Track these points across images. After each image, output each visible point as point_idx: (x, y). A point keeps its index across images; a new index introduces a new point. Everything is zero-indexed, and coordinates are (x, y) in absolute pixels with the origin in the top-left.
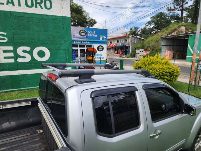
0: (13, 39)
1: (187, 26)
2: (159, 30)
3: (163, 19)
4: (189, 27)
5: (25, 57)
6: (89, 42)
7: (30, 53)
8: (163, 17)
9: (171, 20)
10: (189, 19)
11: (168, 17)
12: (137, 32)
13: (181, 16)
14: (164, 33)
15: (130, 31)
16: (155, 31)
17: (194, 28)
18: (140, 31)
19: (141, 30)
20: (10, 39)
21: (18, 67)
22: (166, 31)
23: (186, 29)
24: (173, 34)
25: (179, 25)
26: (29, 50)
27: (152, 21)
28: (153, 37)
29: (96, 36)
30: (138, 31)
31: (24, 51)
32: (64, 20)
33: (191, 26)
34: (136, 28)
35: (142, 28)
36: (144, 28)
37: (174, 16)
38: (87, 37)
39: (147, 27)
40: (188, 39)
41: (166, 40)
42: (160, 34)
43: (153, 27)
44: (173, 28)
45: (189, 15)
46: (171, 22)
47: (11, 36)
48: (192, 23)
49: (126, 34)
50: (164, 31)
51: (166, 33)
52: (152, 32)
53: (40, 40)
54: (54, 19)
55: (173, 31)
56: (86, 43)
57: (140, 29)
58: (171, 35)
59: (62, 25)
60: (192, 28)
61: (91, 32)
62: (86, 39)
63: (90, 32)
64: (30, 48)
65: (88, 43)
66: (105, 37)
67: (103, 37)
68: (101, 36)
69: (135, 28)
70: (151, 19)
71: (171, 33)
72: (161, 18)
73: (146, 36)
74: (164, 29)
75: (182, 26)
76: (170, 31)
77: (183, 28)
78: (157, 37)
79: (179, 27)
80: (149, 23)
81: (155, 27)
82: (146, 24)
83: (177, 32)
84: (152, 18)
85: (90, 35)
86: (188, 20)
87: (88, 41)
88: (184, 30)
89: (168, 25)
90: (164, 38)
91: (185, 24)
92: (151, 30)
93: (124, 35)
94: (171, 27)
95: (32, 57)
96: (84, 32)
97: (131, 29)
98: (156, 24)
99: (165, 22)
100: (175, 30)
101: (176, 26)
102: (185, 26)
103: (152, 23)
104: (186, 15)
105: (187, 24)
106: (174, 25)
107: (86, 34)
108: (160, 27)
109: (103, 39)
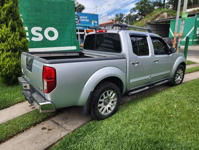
0: (28, 20)
1: (169, 12)
2: (143, 17)
3: (147, 5)
4: (171, 13)
5: (38, 37)
6: (82, 26)
7: (42, 33)
8: (147, 3)
9: (155, 6)
10: (171, 6)
11: (152, 3)
12: (122, 19)
13: (163, 3)
14: (148, 19)
15: (115, 18)
16: (139, 18)
17: (174, 14)
18: (125, 17)
19: (127, 16)
20: (25, 20)
21: (32, 45)
22: (150, 17)
23: (168, 15)
24: (157, 20)
25: (162, 11)
26: (41, 30)
27: (137, 8)
28: (138, 23)
29: (88, 21)
30: (124, 17)
31: (37, 31)
32: (69, 3)
33: (173, 12)
34: (122, 15)
35: (128, 15)
36: (129, 15)
37: (157, 2)
38: (80, 22)
39: (132, 13)
40: (170, 24)
41: (150, 25)
42: (144, 20)
43: (137, 14)
44: (156, 14)
45: (171, 1)
46: (154, 8)
47: (26, 18)
48: (173, 10)
49: (113, 20)
50: (148, 17)
51: (150, 19)
52: (136, 19)
53: (49, 21)
54: (60, 3)
55: (156, 17)
56: (79, 27)
57: (125, 16)
58: (154, 20)
59: (67, 8)
60: (173, 14)
61: (84, 17)
62: (79, 23)
63: (82, 17)
64: (42, 28)
65: (81, 28)
66: (96, 22)
67: (95, 22)
68: (93, 21)
69: (120, 15)
70: (136, 6)
71: (155, 19)
72: (145, 4)
73: (132, 23)
74: (149, 15)
75: (165, 12)
76: (154, 17)
77: (165, 14)
78: (142, 23)
79: (162, 13)
80: (134, 9)
81: (139, 14)
82: (131, 11)
83: (160, 18)
84: (136, 4)
85: (83, 20)
86: (169, 7)
87: (80, 26)
88: (166, 16)
89: (152, 12)
90: (149, 24)
91: (167, 10)
92: (136, 16)
93: (111, 21)
94: (154, 13)
95: (44, 36)
96: (77, 17)
97: (117, 16)
98: (140, 10)
99: (148, 8)
100: (159, 15)
101: (159, 12)
102: (167, 12)
103: (136, 10)
104: (168, 2)
105: (168, 10)
106: (157, 11)
107: (79, 19)
108: (144, 13)
109: (95, 23)
